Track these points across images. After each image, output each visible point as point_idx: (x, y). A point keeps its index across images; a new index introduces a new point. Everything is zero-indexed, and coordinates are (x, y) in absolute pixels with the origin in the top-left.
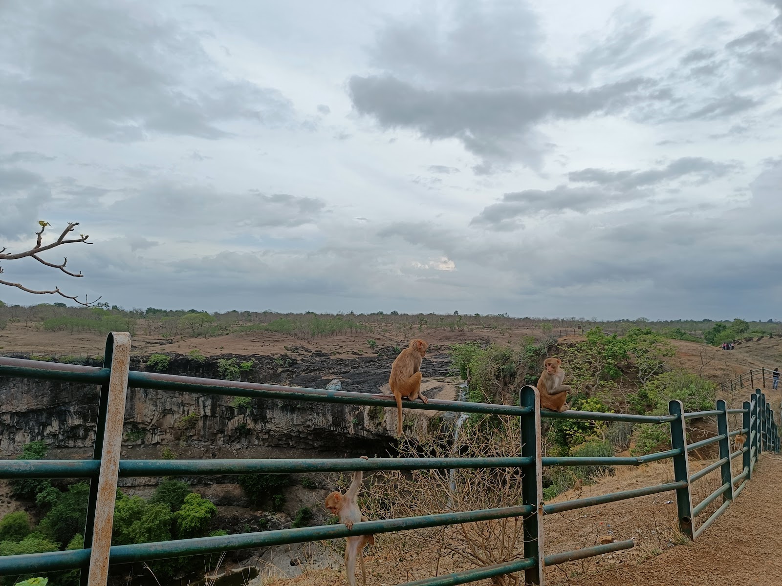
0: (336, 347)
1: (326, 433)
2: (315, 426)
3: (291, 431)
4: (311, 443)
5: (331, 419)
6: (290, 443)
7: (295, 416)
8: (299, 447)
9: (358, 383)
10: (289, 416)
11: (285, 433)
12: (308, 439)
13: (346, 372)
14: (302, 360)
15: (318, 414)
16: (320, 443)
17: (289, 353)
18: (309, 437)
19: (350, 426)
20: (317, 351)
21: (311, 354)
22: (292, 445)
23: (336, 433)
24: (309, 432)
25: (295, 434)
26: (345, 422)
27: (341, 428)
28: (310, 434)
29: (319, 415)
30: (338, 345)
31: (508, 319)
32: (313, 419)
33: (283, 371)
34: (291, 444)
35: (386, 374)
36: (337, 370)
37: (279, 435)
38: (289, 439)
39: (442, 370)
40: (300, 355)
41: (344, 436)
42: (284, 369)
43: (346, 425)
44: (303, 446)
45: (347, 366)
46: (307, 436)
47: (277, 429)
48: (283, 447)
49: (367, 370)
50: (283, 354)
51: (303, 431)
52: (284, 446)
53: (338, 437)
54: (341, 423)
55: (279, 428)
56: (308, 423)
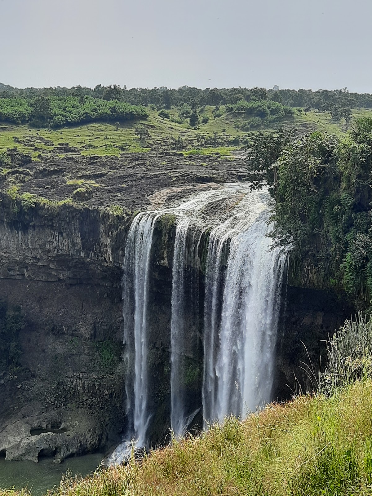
0: (90, 138)
1: (75, 261)
2: (58, 250)
3: (25, 258)
4: (54, 273)
5: (80, 241)
6: (26, 273)
7: (29, 237)
8: (38, 279)
9: (119, 190)
10: (20, 238)
11: (17, 261)
12: (51, 268)
13: (102, 175)
14: (39, 156)
15: (61, 234)
16: (68, 274)
17: (20, 147)
18: (52, 266)
19: (107, 250)
20: (62, 144)
21: (52, 148)
22: (29, 276)
23: (88, 260)
24: (50, 258)
25: (32, 261)
26: (99, 245)
27: (95, 254)
28: (52, 262)
29: (62, 236)
30: (93, 135)
31: (347, 95)
32: (54, 241)
33: (9, 173)
34: (26, 276)
35: (160, 178)
36: (89, 172)
37: (9, 263)
38: (23, 268)
39: (241, 172)
40: (36, 149)
41: (100, 264)
42: (10, 170)
43: (102, 250)
44: (44, 278)
45: (104, 165)
46: (49, 264)
47: (5, 255)
48: (15, 279)
49: (131, 171)
50: (11, 147)
51: (42, 257)
52: (17, 277)
53: (91, 266)
54: (95, 247)
55: (8, 253)
56: (47, 247)
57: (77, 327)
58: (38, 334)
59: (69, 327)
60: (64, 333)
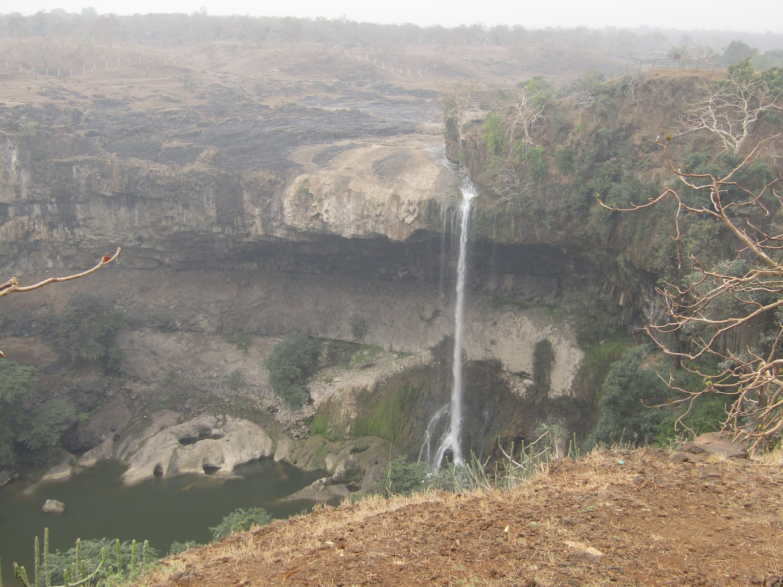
1: (197, 239)
2: (179, 227)
5: (215, 214)
7: (136, 213)
10: (122, 213)
12: (156, 251)
16: (178, 256)
18: (159, 248)
19: (254, 222)
24: (163, 238)
26: (243, 217)
27: (234, 228)
29: (188, 208)
32: (175, 215)
41: (240, 240)
43: (246, 222)
46: (155, 246)
47: (95, 238)
51: (151, 237)
54: (235, 219)
55: (102, 235)
56: (163, 223)
57: (196, 320)
58: (142, 334)
59: (184, 321)
60: (177, 330)
